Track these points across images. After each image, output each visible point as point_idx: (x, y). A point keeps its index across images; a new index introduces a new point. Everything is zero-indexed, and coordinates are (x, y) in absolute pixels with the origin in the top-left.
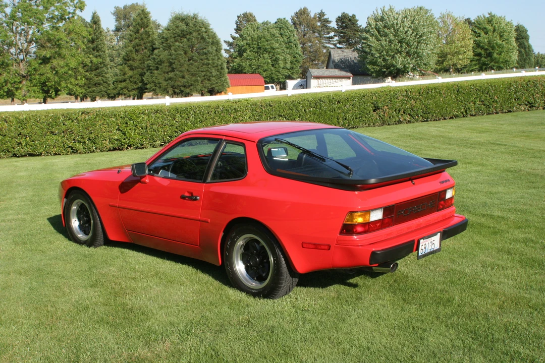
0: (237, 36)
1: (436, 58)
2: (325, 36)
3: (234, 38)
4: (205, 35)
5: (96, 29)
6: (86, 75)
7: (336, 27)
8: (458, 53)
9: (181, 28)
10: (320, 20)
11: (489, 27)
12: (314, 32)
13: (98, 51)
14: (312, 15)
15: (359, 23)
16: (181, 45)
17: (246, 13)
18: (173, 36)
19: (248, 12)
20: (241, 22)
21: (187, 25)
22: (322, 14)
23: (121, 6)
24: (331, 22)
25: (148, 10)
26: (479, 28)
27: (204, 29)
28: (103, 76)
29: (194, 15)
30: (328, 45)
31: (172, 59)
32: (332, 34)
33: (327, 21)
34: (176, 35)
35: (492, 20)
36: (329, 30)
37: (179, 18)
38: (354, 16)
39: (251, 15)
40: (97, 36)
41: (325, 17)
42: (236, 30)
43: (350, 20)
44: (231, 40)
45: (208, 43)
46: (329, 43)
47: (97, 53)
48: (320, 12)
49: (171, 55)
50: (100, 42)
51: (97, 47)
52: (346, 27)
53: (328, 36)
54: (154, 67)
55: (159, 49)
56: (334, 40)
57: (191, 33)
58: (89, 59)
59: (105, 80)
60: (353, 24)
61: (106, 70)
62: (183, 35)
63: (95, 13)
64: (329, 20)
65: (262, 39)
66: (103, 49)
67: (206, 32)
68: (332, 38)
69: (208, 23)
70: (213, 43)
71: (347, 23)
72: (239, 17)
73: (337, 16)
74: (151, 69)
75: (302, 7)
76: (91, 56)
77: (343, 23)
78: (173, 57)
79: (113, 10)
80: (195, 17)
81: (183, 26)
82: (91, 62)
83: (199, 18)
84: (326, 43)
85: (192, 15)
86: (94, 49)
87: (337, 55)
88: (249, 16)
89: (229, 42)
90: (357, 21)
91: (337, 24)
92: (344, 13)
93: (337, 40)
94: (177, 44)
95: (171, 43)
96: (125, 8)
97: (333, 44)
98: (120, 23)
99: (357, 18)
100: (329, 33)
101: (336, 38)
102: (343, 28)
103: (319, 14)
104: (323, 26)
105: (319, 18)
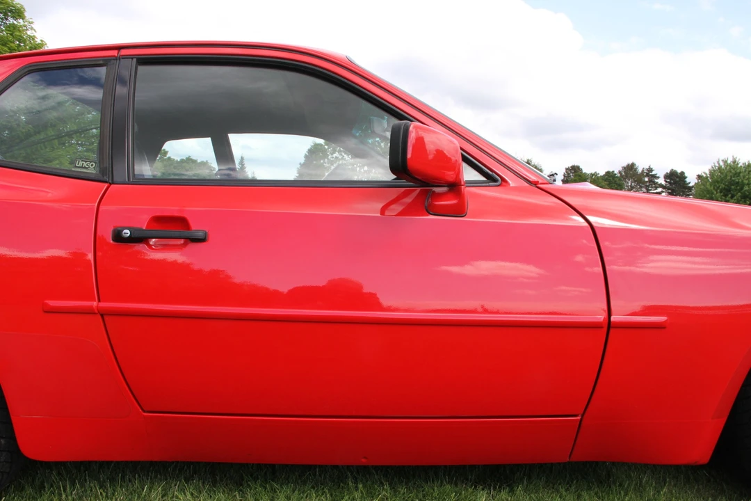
2: (653, 191)
7: (663, 183)
10: (648, 175)
12: (642, 188)
14: (640, 170)
19: (575, 165)
20: (568, 174)
22: (650, 170)
24: (658, 177)
32: (659, 190)
33: (655, 177)
36: (658, 185)
41: (653, 173)
42: (563, 181)
43: (678, 177)
48: (648, 167)
52: (674, 184)
53: (655, 191)
60: (682, 180)
71: (675, 179)
72: (566, 169)
73: (664, 173)
75: (630, 163)
77: (671, 179)
83: (533, 164)
90: (686, 177)
91: (665, 181)
92: (673, 170)
99: (686, 175)
100: (657, 189)
101: (663, 194)
102: (671, 185)
103: (647, 170)
104: (650, 181)
105: (647, 173)
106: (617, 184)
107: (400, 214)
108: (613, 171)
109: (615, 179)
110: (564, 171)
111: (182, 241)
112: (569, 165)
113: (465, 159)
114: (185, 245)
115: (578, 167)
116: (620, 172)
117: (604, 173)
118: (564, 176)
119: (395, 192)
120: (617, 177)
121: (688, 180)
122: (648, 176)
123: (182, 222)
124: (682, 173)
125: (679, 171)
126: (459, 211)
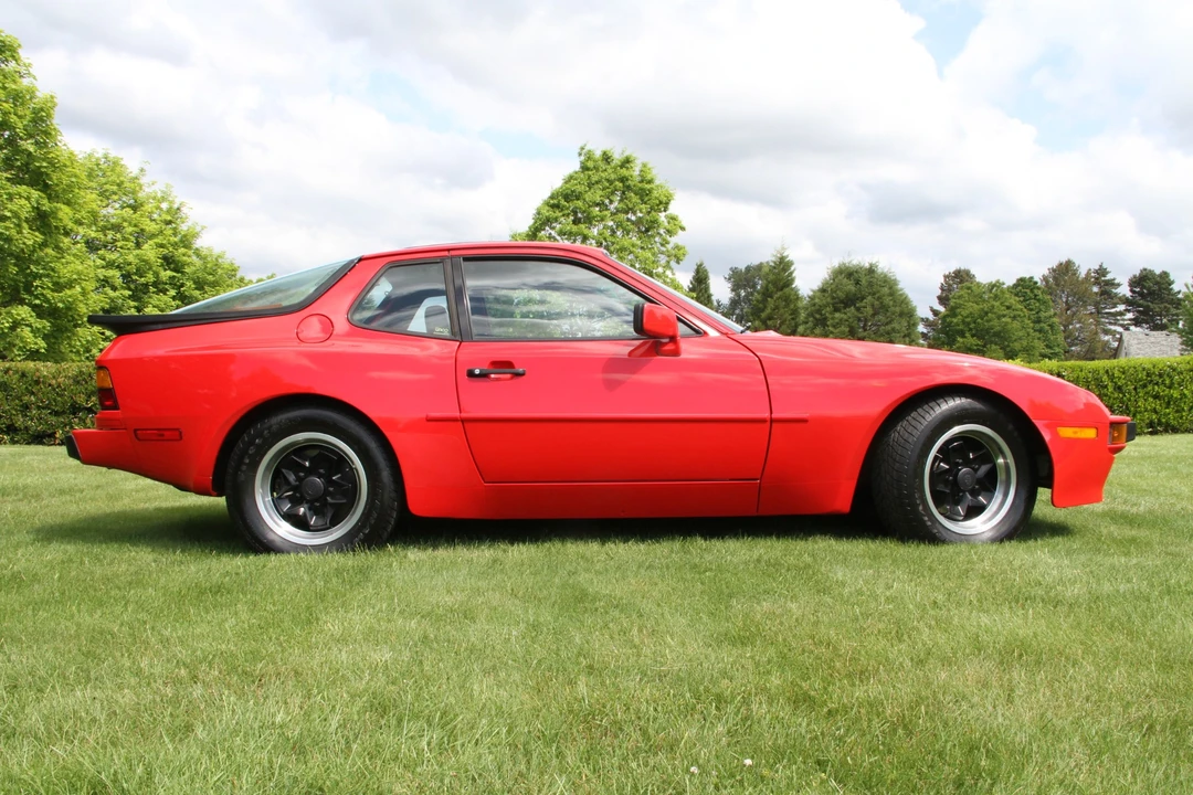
0: (942, 309)
2: (1107, 311)
3: (935, 313)
4: (888, 300)
7: (1129, 294)
9: (847, 289)
10: (1097, 282)
12: (1086, 304)
14: (1082, 273)
16: (845, 318)
17: (959, 271)
18: (831, 302)
19: (963, 268)
20: (949, 285)
21: (857, 282)
22: (1102, 272)
23: (742, 267)
24: (1119, 285)
25: (790, 259)
27: (886, 290)
30: (1113, 328)
32: (1121, 308)
33: (1111, 283)
34: (837, 301)
36: (1118, 300)
37: (844, 271)
41: (1109, 277)
42: (939, 298)
43: (1157, 283)
44: (931, 317)
45: (894, 315)
46: (1115, 324)
48: (1097, 267)
52: (1150, 295)
53: (1113, 311)
55: (807, 324)
56: (1126, 317)
57: (862, 298)
60: (1164, 289)
63: (701, 265)
64: (1116, 282)
68: (1121, 314)
69: (895, 280)
70: (901, 314)
71: (1151, 289)
72: (946, 277)
73: (1130, 276)
75: (1064, 260)
77: (1144, 287)
79: (728, 273)
80: (871, 271)
81: (849, 284)
83: (880, 271)
84: (1110, 323)
87: (1136, 341)
88: (964, 274)
89: (927, 319)
90: (1173, 282)
91: (1131, 291)
92: (1145, 270)
93: (1130, 320)
94: (837, 315)
95: (828, 314)
96: (748, 269)
97: (1122, 326)
98: (739, 295)
99: (1172, 278)
100: (1114, 307)
101: (1130, 316)
102: (1144, 297)
103: (1096, 272)
104: (1103, 293)
105: (1097, 279)
106: (1039, 300)
107: (641, 356)
108: (1032, 278)
109: (1036, 291)
110: (942, 280)
111: (509, 376)
112: (952, 269)
113: (679, 319)
114: (512, 378)
115: (967, 273)
116: (1045, 279)
117: (1015, 282)
118: (942, 289)
119: (638, 343)
120: (1039, 288)
121: (1175, 287)
122: (1099, 284)
123: (509, 364)
124: (1165, 275)
125: (1158, 272)
126: (676, 353)
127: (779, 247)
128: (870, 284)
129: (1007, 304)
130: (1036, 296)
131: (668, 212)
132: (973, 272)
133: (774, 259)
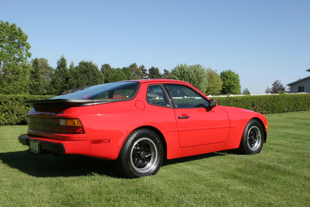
1: (206, 89)
2: (144, 77)
4: (96, 72)
5: (36, 67)
6: (30, 90)
7: (149, 73)
8: (215, 88)
9: (84, 68)
11: (229, 76)
12: (139, 75)
13: (37, 78)
14: (138, 67)
15: (160, 72)
16: (84, 77)
17: (106, 64)
18: (79, 72)
20: (103, 68)
21: (87, 67)
22: (143, 67)
24: (147, 71)
25: (65, 59)
26: (224, 76)
27: (95, 69)
28: (38, 91)
29: (90, 62)
31: (79, 83)
33: (145, 70)
34: (81, 72)
35: (230, 73)
36: (146, 74)
37: (83, 63)
38: (157, 68)
39: (108, 65)
40: (36, 70)
41: (144, 68)
43: (155, 71)
45: (97, 76)
47: (36, 79)
48: (142, 66)
49: (78, 81)
50: (38, 73)
51: (36, 76)
52: (154, 74)
53: (145, 77)
54: (68, 87)
55: (72, 78)
57: (88, 71)
58: (32, 82)
59: (40, 93)
60: (157, 72)
61: (40, 88)
62: (85, 72)
64: (146, 70)
65: (117, 77)
66: (39, 77)
67: (96, 71)
69: (97, 67)
71: (154, 72)
72: (102, 66)
73: (149, 68)
74: (67, 88)
75: (134, 63)
76: (34, 81)
77: (152, 72)
78: (80, 82)
80: (91, 63)
81: (84, 67)
82: (33, 83)
83: (93, 64)
85: (89, 62)
86: (34, 77)
88: (108, 66)
90: (159, 71)
91: (149, 72)
92: (153, 67)
94: (81, 76)
95: (79, 76)
99: (159, 69)
100: (146, 76)
102: (152, 74)
104: (143, 72)
105: (142, 69)
106: (128, 74)
108: (126, 67)
112: (104, 64)
117: (122, 68)
120: (128, 70)
125: (156, 68)
127: (62, 55)
128: (91, 67)
129: (122, 74)
130: (128, 72)
131: (26, 42)
132: (110, 65)
133: (60, 58)
